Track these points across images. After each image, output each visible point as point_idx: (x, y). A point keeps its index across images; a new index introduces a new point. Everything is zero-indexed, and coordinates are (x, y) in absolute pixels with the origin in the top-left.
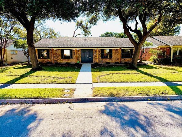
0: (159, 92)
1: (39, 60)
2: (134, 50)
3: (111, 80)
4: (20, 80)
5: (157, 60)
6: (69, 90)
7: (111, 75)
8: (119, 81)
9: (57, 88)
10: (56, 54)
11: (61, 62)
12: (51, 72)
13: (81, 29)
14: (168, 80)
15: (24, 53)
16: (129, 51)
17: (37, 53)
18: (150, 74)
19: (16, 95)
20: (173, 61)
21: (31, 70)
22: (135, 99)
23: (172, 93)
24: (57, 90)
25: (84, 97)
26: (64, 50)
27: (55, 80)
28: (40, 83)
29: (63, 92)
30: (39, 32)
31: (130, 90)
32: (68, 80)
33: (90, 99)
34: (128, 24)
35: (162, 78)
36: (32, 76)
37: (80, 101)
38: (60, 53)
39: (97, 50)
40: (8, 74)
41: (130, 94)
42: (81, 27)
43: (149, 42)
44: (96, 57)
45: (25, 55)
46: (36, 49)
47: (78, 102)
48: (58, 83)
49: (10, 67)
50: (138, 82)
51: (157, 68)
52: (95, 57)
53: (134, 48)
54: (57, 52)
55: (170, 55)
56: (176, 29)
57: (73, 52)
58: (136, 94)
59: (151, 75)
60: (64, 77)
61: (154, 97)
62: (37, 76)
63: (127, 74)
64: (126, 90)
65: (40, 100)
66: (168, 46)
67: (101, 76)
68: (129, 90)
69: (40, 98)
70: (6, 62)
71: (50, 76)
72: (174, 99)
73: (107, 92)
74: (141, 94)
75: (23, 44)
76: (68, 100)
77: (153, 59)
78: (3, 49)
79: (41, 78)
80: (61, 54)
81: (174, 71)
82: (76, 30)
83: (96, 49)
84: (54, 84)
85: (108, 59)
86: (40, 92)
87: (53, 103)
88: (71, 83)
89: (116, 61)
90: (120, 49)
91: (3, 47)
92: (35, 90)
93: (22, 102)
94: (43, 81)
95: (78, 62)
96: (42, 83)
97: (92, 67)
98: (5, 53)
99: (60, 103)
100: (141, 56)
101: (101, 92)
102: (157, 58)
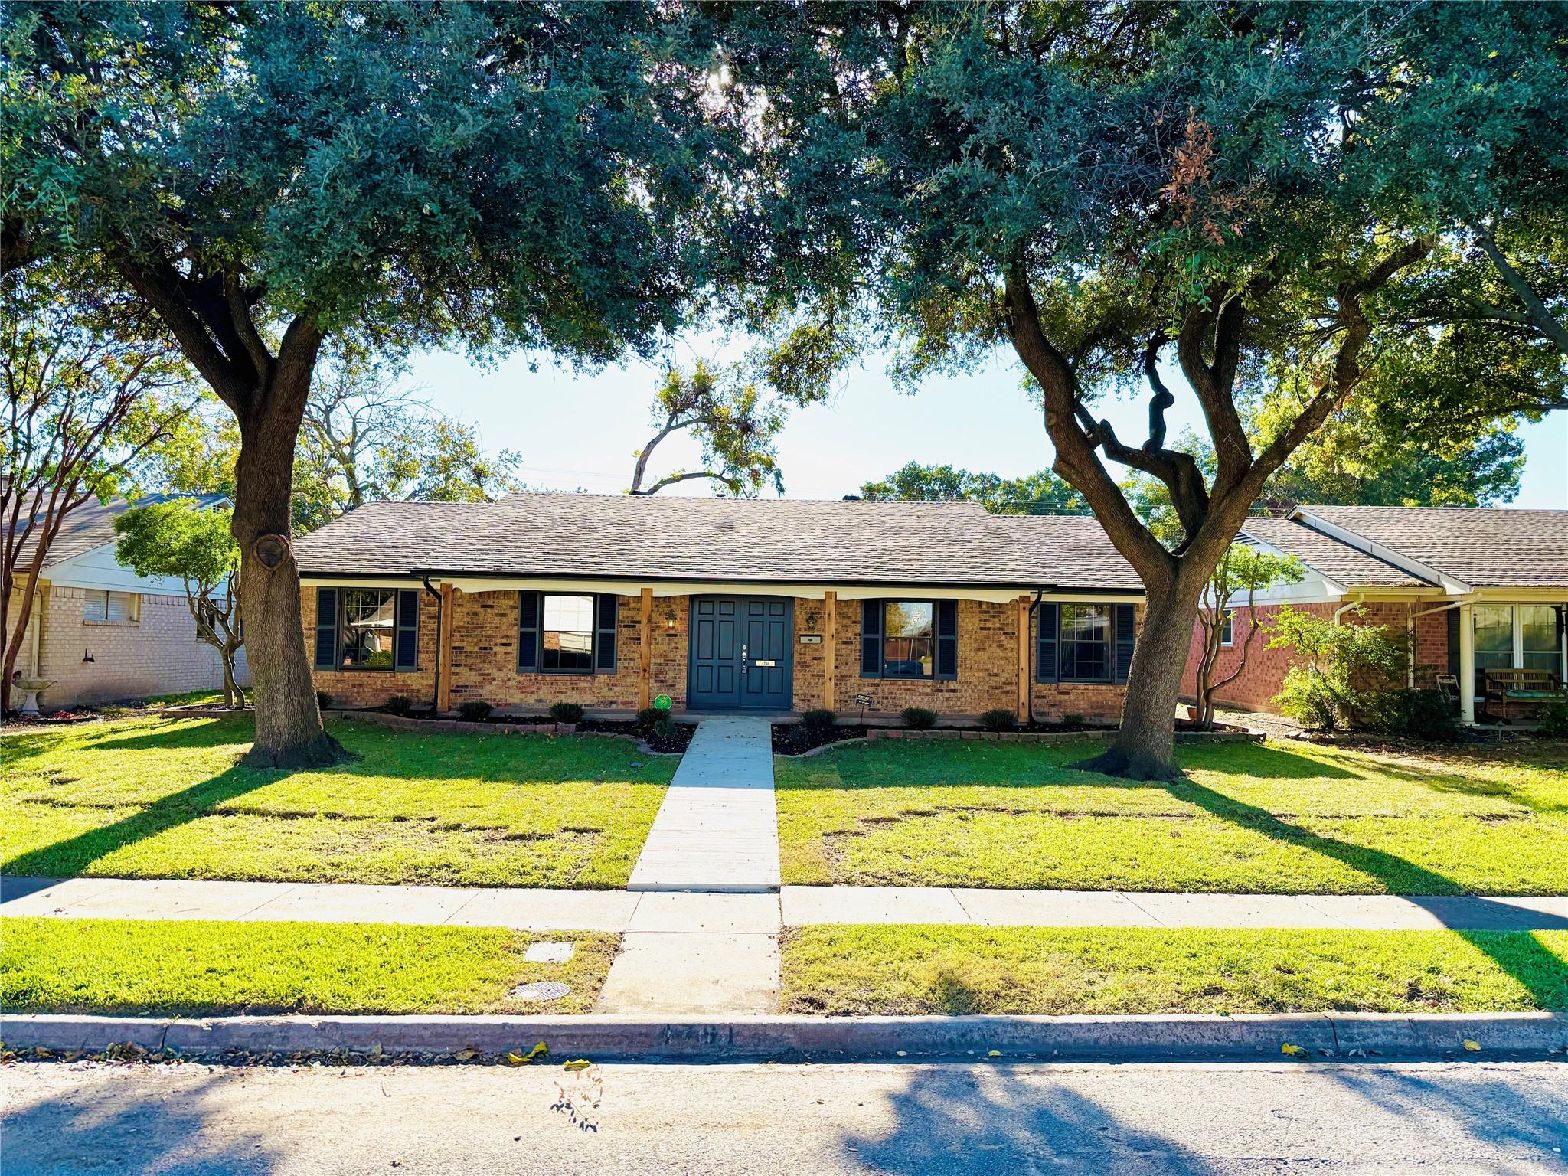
0: (1381, 977)
1: (322, 680)
2: (1141, 616)
3: (951, 867)
4: (137, 845)
5: (1346, 708)
6: (567, 945)
7: (945, 817)
8: (1022, 878)
9: (458, 923)
10: (473, 627)
11: (516, 698)
12: (417, 784)
13: (696, 433)
14: (1447, 874)
15: (200, 619)
16: (1099, 631)
17: (309, 618)
18: (1292, 822)
19: (82, 979)
20: (1478, 718)
21: (244, 761)
22: (1166, 1040)
23: (1502, 996)
24: (455, 941)
25: (697, 1009)
26: (547, 598)
27: (450, 849)
28: (308, 876)
29: (514, 962)
30: (346, 451)
31: (1118, 958)
32: (565, 854)
33: (758, 1033)
34: (1083, 402)
35: (1397, 862)
36: (247, 812)
37: (665, 1049)
38: (509, 624)
39: (831, 607)
40: (40, 788)
41: (1123, 994)
42: (702, 419)
43: (1267, 551)
44: (816, 667)
45: (204, 630)
46: (304, 582)
47: (639, 1059)
48: (472, 884)
49: (63, 729)
50: (1182, 888)
51: (1343, 775)
52: (805, 666)
53: (1141, 600)
54: (487, 617)
55: (1455, 668)
56: (1487, 457)
57: (621, 614)
58: (1169, 995)
59: (1298, 835)
60: (524, 828)
61: (1332, 1024)
62: (293, 816)
63: (1087, 821)
64: (1087, 959)
65: (299, 1027)
66: (1430, 592)
67: (861, 827)
68: (1110, 958)
69: (298, 1008)
70: (30, 687)
71: (401, 819)
72: (1518, 1045)
73: (907, 967)
74: (1215, 991)
75: (198, 540)
76: (549, 1033)
77: (1310, 701)
78: (21, 581)
79: (321, 828)
80: (515, 631)
81: (1499, 805)
82: (654, 442)
83: (817, 594)
84: (432, 890)
85: (925, 687)
86: (304, 955)
87: (418, 1061)
88: (588, 887)
89: (988, 706)
90: (1024, 599)
91: (26, 556)
92: (264, 932)
93: (131, 1039)
94: (343, 859)
95: (663, 701)
96: (329, 880)
97: (777, 747)
98: (36, 608)
99: (476, 1060)
100: (1204, 673)
101: (858, 966)
102: (1338, 686)
